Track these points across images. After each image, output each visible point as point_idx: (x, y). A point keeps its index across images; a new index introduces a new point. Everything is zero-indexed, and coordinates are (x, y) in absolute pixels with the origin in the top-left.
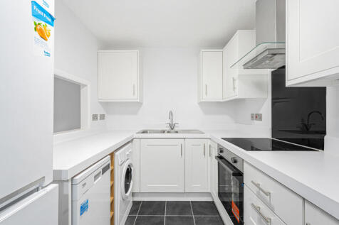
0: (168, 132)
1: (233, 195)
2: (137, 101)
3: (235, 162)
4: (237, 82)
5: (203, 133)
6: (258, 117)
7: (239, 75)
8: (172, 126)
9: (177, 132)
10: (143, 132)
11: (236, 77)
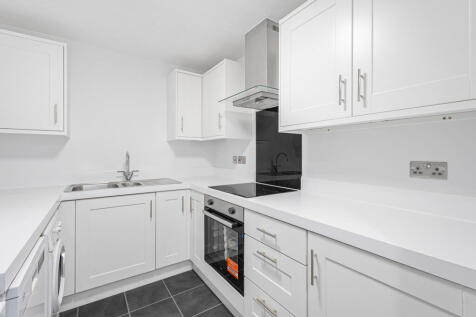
0: (124, 185)
1: (226, 252)
2: (62, 134)
3: (233, 212)
4: (223, 119)
5: (180, 183)
6: (242, 160)
7: (226, 112)
8: (128, 176)
9: (138, 184)
10: (74, 189)
11: (222, 114)
